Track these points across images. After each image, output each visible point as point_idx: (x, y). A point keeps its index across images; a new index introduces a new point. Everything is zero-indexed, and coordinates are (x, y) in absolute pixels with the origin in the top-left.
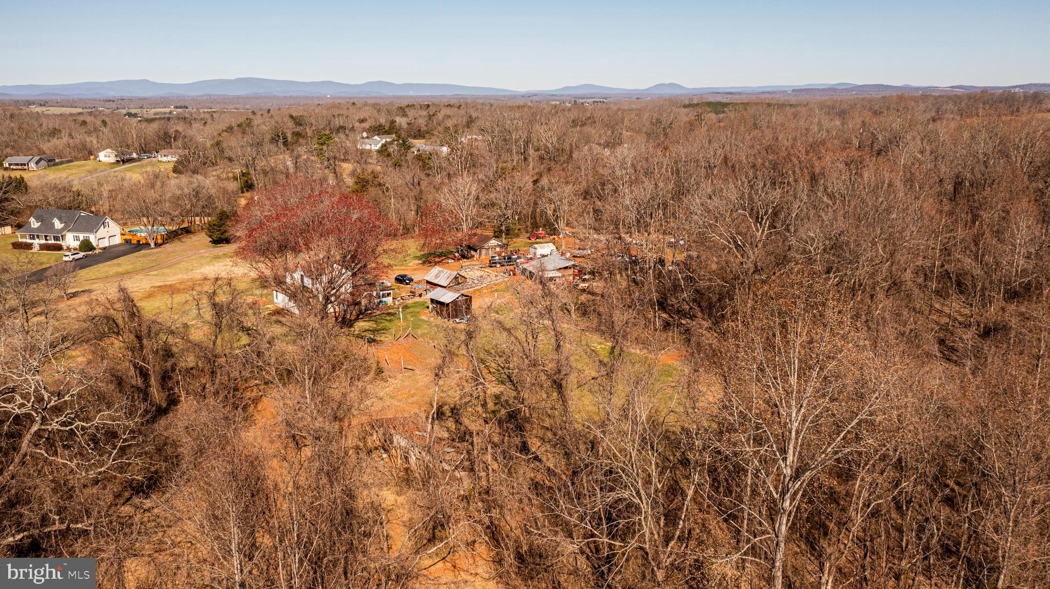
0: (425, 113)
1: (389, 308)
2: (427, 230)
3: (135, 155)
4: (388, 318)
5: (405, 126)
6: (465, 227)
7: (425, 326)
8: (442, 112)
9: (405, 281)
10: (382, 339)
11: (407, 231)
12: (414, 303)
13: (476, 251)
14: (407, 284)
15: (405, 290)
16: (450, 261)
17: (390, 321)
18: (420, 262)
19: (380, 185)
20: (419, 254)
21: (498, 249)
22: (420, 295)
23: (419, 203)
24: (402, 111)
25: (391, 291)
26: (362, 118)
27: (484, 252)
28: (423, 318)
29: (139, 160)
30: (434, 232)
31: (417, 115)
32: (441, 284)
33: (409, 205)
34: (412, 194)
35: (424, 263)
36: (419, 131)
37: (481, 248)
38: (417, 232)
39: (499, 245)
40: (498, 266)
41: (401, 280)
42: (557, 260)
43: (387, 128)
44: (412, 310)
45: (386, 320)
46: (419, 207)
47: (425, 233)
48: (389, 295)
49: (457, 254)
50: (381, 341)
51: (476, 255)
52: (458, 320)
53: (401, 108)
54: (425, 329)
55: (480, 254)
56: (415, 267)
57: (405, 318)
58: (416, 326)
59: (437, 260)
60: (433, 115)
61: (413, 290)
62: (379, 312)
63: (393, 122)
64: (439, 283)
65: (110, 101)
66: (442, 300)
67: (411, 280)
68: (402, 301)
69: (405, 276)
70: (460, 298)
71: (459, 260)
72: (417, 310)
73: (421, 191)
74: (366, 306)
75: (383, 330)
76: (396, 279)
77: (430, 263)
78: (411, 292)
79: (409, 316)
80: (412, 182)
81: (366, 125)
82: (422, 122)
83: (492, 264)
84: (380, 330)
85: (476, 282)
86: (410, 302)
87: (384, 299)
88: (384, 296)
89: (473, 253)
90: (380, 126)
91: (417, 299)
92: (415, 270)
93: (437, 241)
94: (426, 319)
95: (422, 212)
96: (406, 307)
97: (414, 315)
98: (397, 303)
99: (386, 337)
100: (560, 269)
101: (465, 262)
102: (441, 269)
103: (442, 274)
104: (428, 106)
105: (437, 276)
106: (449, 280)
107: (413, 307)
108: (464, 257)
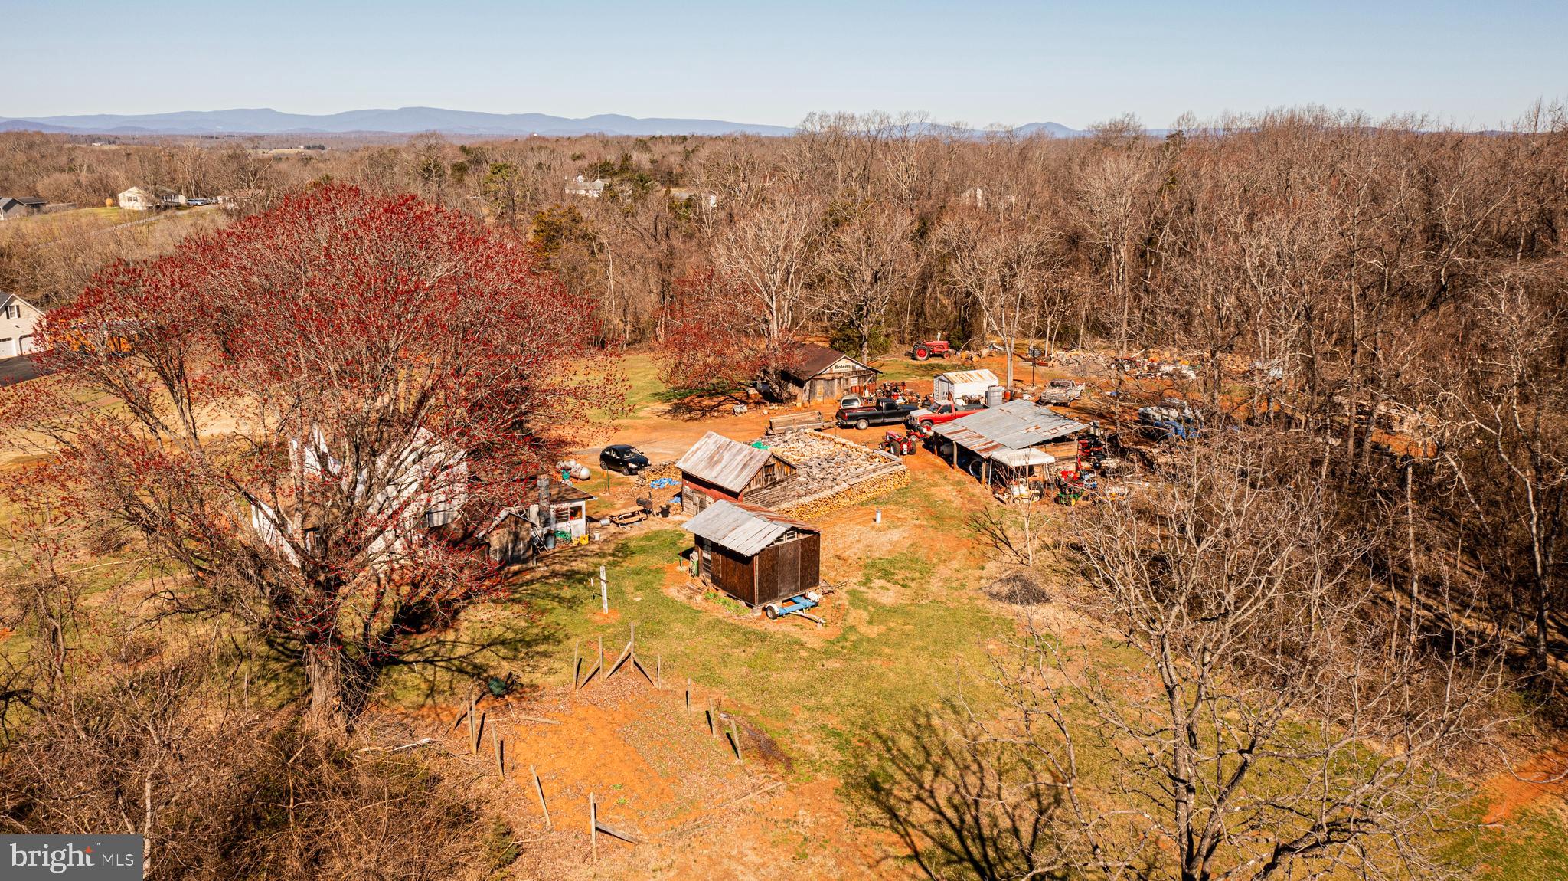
0: (679, 148)
1: (578, 553)
2: (684, 332)
3: (182, 199)
4: (567, 593)
5: (647, 165)
6: (774, 327)
7: (677, 628)
8: (706, 146)
9: (625, 464)
10: (538, 678)
11: (639, 337)
12: (648, 538)
13: (800, 384)
14: (631, 472)
15: (623, 491)
16: (738, 409)
17: (572, 603)
18: (667, 407)
19: (585, 236)
20: (663, 389)
21: (854, 382)
22: (665, 512)
23: (666, 276)
24: (643, 144)
25: (582, 503)
26: (578, 153)
27: (820, 387)
28: (672, 592)
29: (188, 206)
30: (703, 337)
31: (665, 151)
32: (726, 485)
33: (646, 279)
34: (651, 256)
35: (676, 410)
36: (670, 173)
37: (813, 379)
38: (662, 338)
39: (856, 372)
40: (863, 424)
41: (617, 459)
42: (1029, 418)
43: (617, 168)
44: (637, 561)
45: (561, 600)
46: (665, 283)
47: (680, 342)
48: (575, 512)
49: (752, 391)
50: (534, 687)
51: (802, 395)
52: (777, 606)
53: (641, 141)
54: (679, 637)
55: (812, 392)
56: (656, 420)
57: (617, 594)
58: (651, 628)
59: (706, 403)
60: (693, 151)
61: (645, 496)
62: (542, 569)
63: (627, 158)
64: (719, 482)
65: (213, 137)
66: (731, 543)
67: (642, 462)
68: (612, 528)
69: (627, 450)
70: (786, 540)
71: (757, 403)
72: (654, 561)
73: (671, 251)
74: (504, 551)
75: (546, 639)
76: (604, 457)
77: (691, 410)
78: (639, 502)
79: (628, 585)
80: (652, 230)
81: (583, 163)
82: (674, 161)
83: (845, 420)
84: (536, 642)
85: (815, 472)
86: (635, 532)
87: (561, 526)
88: (560, 516)
89: (792, 388)
90: (606, 164)
91: (655, 523)
92: (655, 428)
93: (709, 360)
94: (681, 598)
95: (672, 295)
96: (624, 551)
97: (648, 580)
98: (597, 536)
99: (552, 672)
100: (1047, 442)
101: (776, 414)
102: (724, 440)
103: (727, 456)
104: (685, 138)
105: (712, 461)
106: (748, 473)
107: (643, 550)
108: (769, 397)
